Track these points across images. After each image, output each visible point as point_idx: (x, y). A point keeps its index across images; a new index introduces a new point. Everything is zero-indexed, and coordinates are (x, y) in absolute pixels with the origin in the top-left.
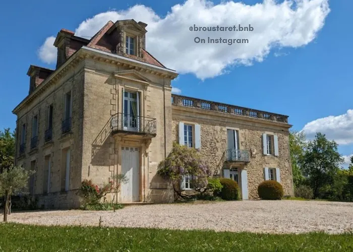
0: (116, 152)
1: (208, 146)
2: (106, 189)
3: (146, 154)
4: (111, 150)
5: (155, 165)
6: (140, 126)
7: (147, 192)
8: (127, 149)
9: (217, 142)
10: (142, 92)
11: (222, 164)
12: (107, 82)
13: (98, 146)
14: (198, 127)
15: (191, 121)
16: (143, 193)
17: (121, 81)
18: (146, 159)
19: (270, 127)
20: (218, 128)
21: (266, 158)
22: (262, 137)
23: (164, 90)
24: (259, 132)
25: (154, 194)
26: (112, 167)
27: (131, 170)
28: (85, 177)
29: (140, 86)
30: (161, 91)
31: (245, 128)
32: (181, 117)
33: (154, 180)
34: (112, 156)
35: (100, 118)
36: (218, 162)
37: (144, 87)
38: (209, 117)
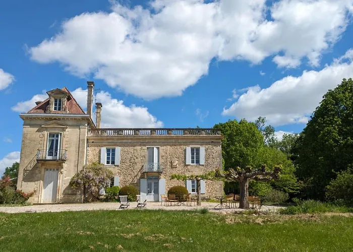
0: (40, 172)
1: (128, 162)
2: (31, 195)
3: (61, 173)
4: (37, 171)
5: (69, 179)
6: (59, 155)
7: (60, 196)
8: (51, 170)
9: (137, 158)
10: (62, 133)
11: (140, 174)
12: (38, 131)
13: (28, 170)
14: (118, 150)
15: (113, 146)
16: (57, 198)
17: (46, 129)
18: (61, 175)
19: (196, 141)
20: (138, 148)
21: (189, 167)
22: (185, 151)
23: (80, 129)
24: (182, 146)
25: (66, 197)
26: (36, 182)
27: (52, 183)
28: (19, 188)
29: (61, 129)
30: (78, 130)
31: (167, 145)
32: (104, 144)
33: (67, 188)
34: (37, 175)
35: (31, 153)
36: (136, 174)
37: (64, 130)
38: (130, 141)
